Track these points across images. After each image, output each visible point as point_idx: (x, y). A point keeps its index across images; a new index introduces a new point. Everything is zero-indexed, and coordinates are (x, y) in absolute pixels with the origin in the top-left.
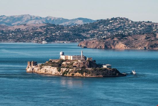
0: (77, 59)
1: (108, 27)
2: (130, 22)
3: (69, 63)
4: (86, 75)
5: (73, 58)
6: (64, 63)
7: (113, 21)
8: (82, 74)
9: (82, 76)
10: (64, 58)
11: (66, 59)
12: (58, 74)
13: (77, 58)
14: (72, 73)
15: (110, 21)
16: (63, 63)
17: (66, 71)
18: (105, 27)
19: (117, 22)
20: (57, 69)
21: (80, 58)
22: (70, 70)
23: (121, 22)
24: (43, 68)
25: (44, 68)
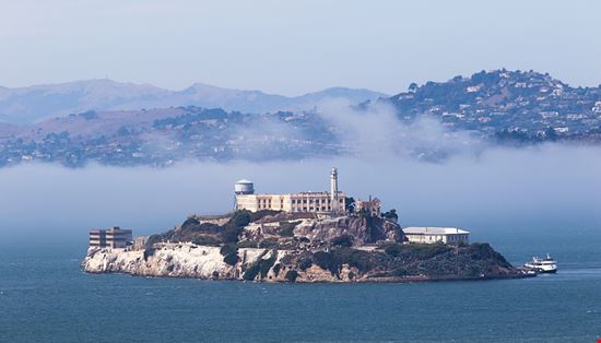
0: (311, 208)
1: (460, 112)
2: (559, 91)
3: (277, 224)
4: (351, 276)
5: (294, 202)
6: (253, 227)
7: (482, 85)
8: (335, 271)
9: (333, 279)
10: (256, 203)
11: (262, 208)
12: (229, 274)
13: (311, 202)
14: (287, 269)
15: (470, 90)
16: (247, 228)
17: (260, 260)
18: (445, 114)
19: (499, 92)
20: (221, 252)
21: (326, 205)
22: (281, 254)
23: (515, 93)
24: (158, 253)
25: (163, 250)
